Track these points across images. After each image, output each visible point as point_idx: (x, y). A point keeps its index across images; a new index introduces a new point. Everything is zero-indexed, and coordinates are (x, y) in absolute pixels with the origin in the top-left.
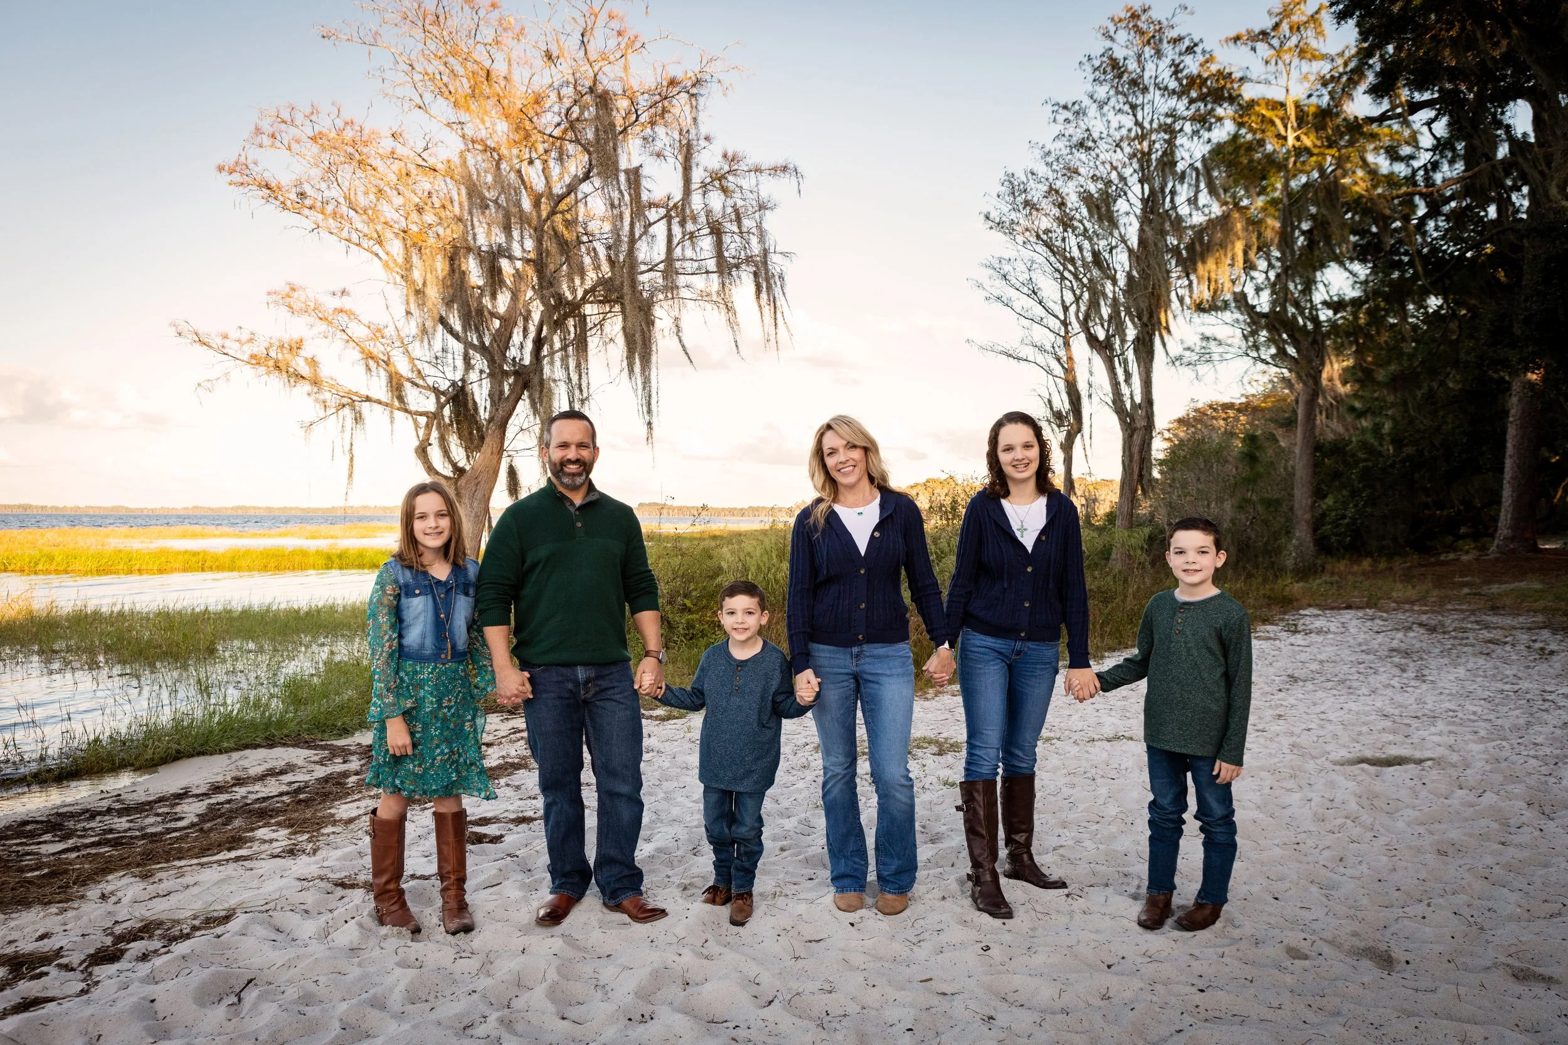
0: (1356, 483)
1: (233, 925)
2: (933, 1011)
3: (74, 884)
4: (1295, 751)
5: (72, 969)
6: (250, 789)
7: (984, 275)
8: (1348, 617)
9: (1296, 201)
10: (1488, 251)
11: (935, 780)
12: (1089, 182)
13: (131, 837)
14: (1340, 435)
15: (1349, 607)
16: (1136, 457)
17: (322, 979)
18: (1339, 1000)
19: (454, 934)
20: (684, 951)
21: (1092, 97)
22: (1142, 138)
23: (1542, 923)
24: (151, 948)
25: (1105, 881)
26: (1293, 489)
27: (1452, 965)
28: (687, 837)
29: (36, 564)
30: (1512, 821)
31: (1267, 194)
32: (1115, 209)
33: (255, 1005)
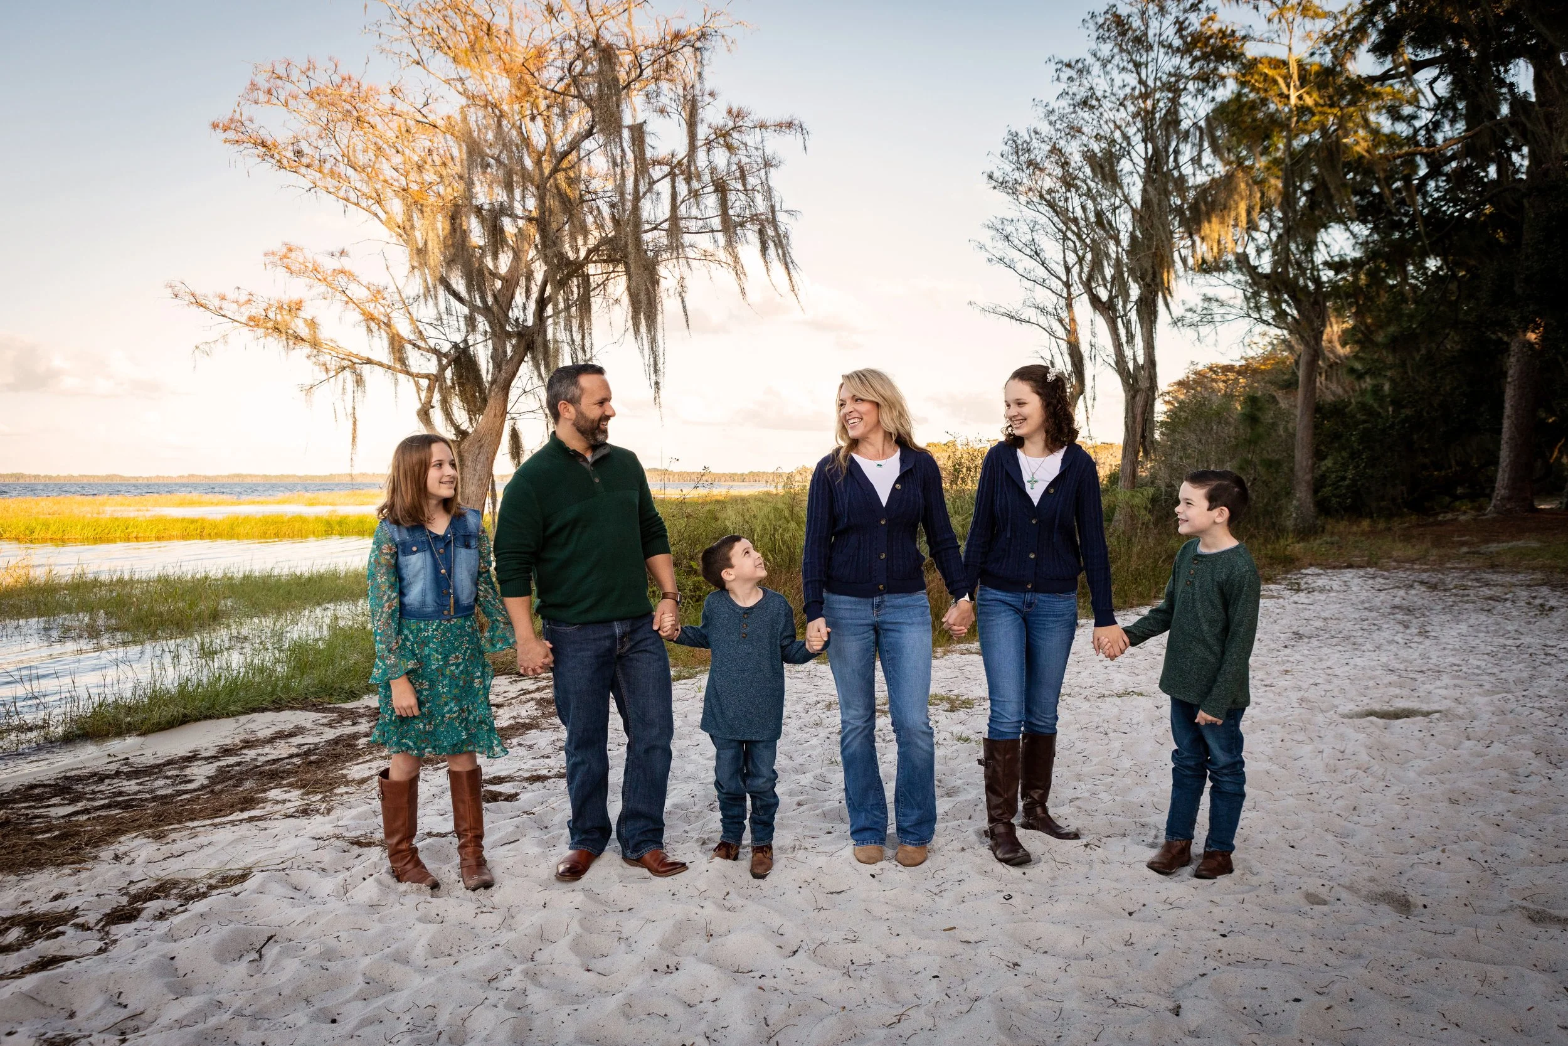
0: (1355, 445)
1: (250, 884)
2: (958, 958)
3: (86, 845)
4: (1304, 705)
5: (89, 929)
6: (260, 751)
7: (986, 236)
8: (1350, 575)
9: (1298, 162)
10: (1487, 211)
11: (948, 736)
12: (1092, 141)
13: (141, 800)
14: (1339, 397)
15: (1350, 566)
16: (1139, 419)
17: (344, 935)
18: (1360, 943)
19: (474, 890)
20: (706, 904)
21: (1095, 55)
22: (1145, 96)
23: (1554, 867)
24: (168, 907)
25: (1122, 831)
26: (1293, 451)
27: (1469, 909)
28: (703, 793)
29: (32, 532)
30: (1520, 771)
31: (1269, 154)
32: (1119, 168)
33: (276, 962)
